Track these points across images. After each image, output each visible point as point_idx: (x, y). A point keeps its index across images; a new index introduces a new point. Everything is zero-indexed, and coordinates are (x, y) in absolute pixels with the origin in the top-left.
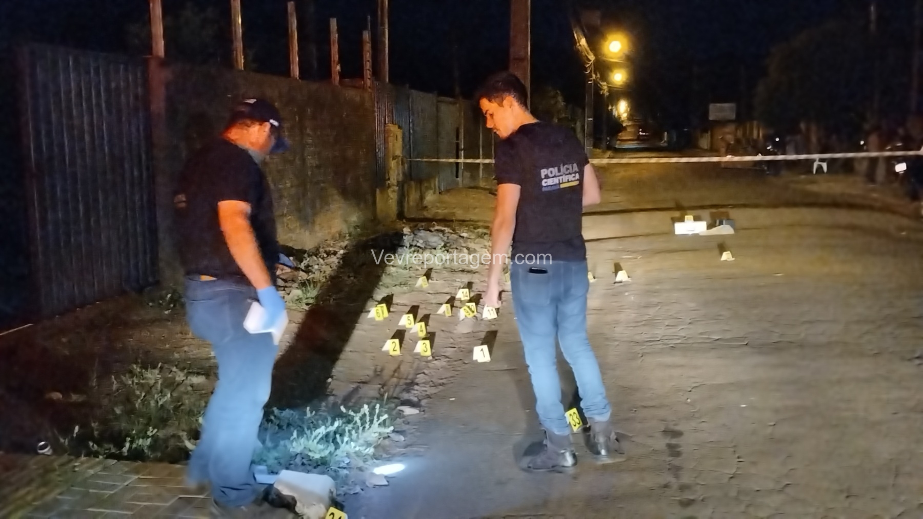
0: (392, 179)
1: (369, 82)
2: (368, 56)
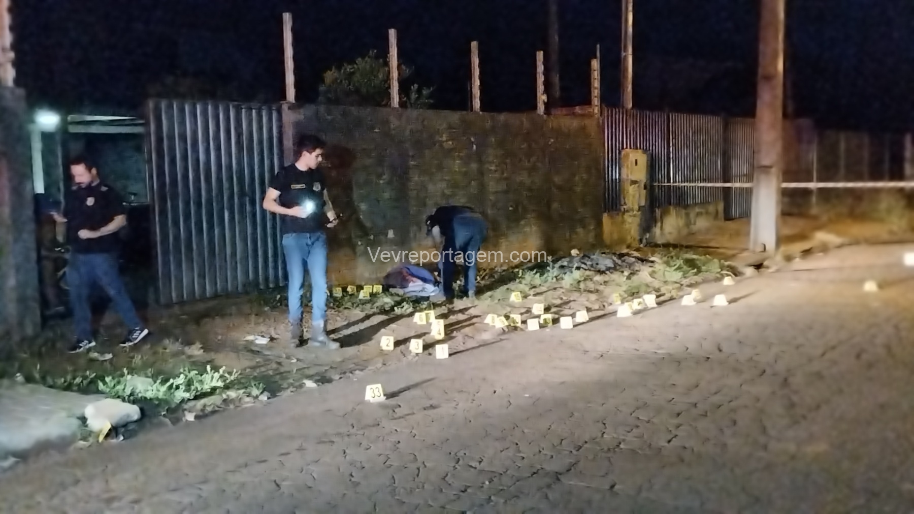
1: (596, 110)
2: (596, 84)
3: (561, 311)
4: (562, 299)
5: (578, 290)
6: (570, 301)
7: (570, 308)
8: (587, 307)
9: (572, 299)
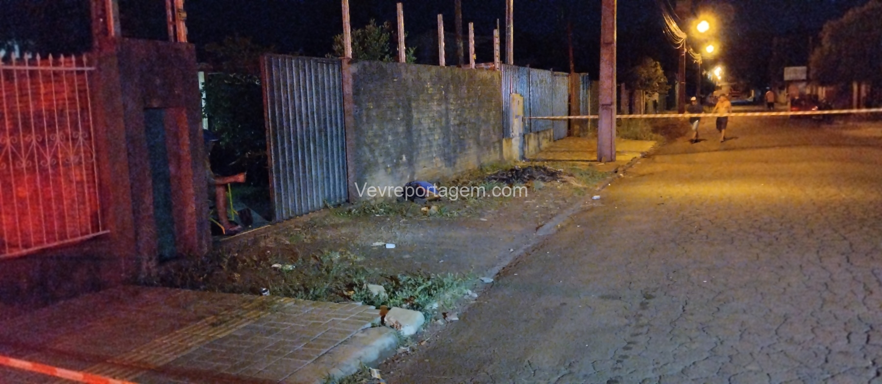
0: (515, 131)
1: (497, 66)
2: (497, 47)
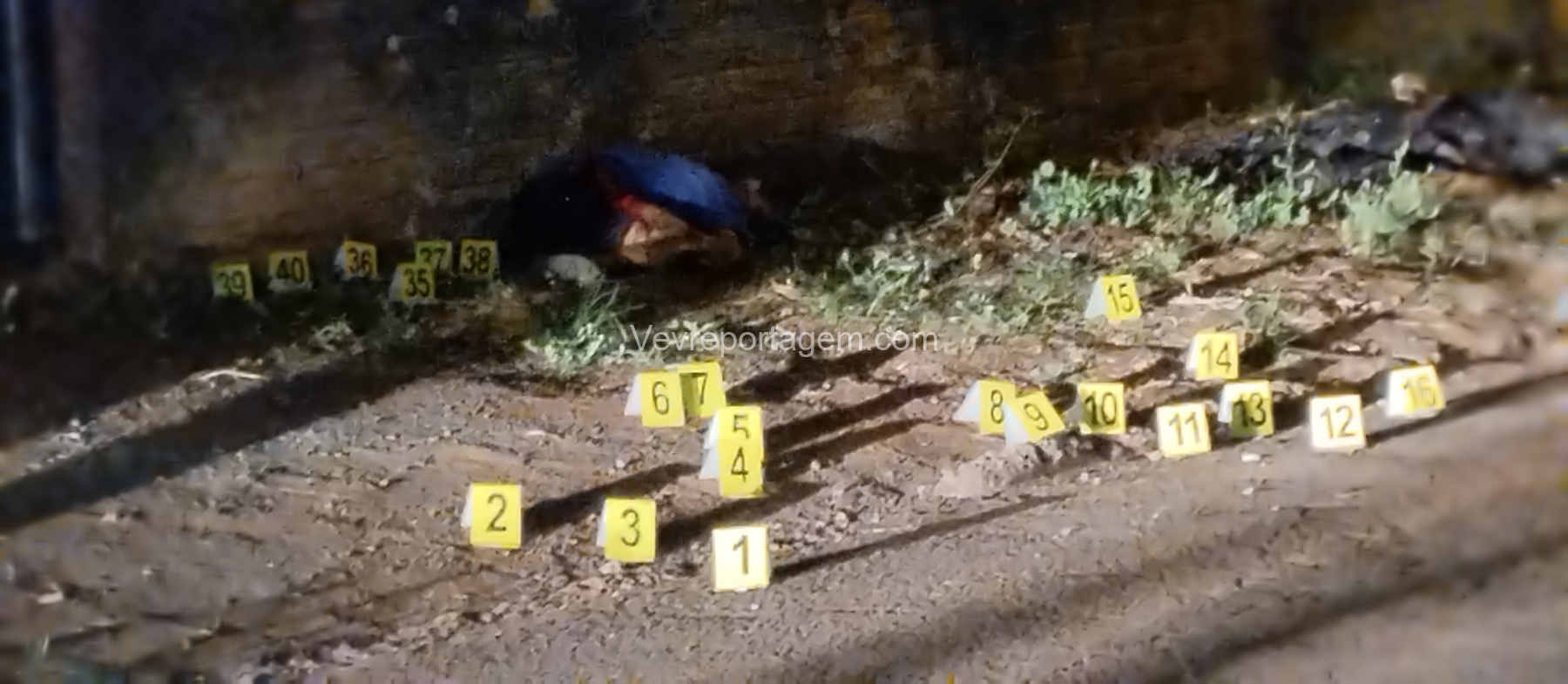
3: (1320, 364)
4: (1329, 307)
5: (1410, 263)
6: (1369, 319)
7: (1363, 353)
8: (1444, 348)
9: (1377, 306)
